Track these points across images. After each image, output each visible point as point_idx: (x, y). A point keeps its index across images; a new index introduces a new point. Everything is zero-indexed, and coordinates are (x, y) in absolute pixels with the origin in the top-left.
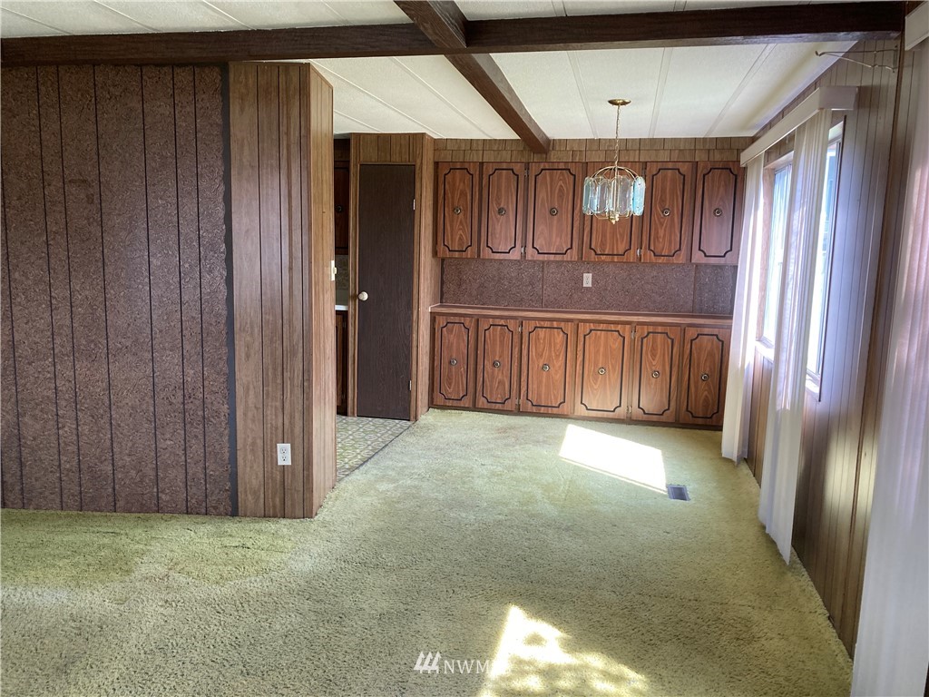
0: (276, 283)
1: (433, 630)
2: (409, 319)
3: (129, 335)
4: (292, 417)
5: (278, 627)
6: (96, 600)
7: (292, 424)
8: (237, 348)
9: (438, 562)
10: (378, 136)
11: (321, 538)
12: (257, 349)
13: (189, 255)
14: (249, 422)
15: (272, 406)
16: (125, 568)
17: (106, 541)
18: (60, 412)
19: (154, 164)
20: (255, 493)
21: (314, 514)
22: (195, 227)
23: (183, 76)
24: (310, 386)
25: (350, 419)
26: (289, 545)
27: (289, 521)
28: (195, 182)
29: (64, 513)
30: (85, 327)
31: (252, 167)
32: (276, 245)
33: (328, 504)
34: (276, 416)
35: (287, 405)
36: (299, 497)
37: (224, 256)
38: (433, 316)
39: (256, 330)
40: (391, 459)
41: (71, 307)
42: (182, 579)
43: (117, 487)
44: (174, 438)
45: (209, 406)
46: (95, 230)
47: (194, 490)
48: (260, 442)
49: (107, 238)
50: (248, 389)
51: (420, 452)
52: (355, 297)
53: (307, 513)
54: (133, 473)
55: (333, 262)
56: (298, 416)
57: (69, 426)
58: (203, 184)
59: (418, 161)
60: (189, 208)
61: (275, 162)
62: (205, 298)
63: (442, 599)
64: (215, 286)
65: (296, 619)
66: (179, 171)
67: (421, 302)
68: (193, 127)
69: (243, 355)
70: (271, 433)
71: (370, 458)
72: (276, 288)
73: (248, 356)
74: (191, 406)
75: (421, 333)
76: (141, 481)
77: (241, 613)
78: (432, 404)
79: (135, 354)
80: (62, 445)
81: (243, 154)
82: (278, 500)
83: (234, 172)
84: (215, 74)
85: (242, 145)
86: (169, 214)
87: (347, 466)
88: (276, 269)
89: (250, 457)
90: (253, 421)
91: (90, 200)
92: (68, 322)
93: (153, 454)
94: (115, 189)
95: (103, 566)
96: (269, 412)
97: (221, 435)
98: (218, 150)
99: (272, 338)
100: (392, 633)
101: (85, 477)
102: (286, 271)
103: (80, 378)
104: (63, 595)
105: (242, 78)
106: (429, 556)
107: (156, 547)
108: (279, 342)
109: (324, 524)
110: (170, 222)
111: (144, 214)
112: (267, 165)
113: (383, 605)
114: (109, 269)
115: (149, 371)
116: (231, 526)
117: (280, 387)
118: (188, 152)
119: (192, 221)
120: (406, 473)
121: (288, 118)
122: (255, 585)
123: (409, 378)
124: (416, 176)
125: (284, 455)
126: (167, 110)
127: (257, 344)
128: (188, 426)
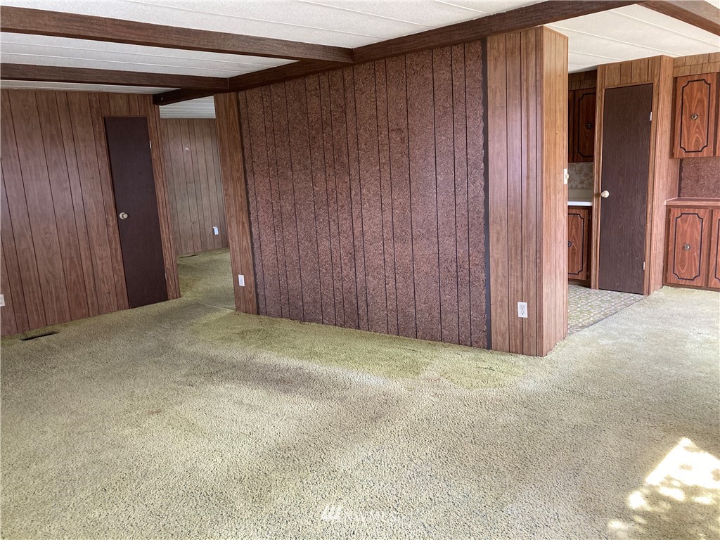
0: (518, 188)
1: (612, 442)
2: (644, 211)
3: (424, 226)
4: (528, 284)
5: (501, 420)
6: (397, 386)
7: (528, 289)
8: (491, 235)
9: (632, 399)
10: (621, 64)
11: (545, 371)
12: (504, 235)
13: (461, 172)
14: (499, 286)
15: (514, 276)
16: (416, 371)
17: (409, 354)
18: (387, 274)
19: (439, 113)
20: (503, 335)
21: (544, 354)
22: (465, 153)
23: (458, 51)
24: (541, 262)
25: (592, 291)
26: (522, 372)
27: (526, 357)
28: (464, 122)
29: (389, 336)
30: (400, 222)
31: (502, 107)
32: (518, 161)
33: (557, 349)
34: (517, 283)
35: (524, 275)
36: (533, 341)
37: (483, 171)
38: (669, 209)
39: (504, 222)
40: (617, 322)
41: (392, 209)
42: (447, 383)
43: (418, 323)
44: (451, 294)
45: (473, 274)
46: (405, 160)
47: (463, 329)
48: (506, 300)
49: (412, 164)
50: (498, 263)
51: (644, 319)
52: (598, 195)
53: (539, 353)
54: (427, 315)
55: (566, 171)
56: (532, 283)
57: (392, 282)
58: (470, 123)
59: (656, 80)
60: (461, 140)
61: (517, 102)
62: (470, 201)
63: (626, 424)
64: (476, 192)
65: (513, 418)
66: (455, 115)
67: (655, 196)
68: (464, 85)
69: (495, 239)
70: (514, 294)
71: (600, 321)
72: (518, 192)
73: (498, 240)
74: (461, 273)
75: (654, 223)
76: (431, 321)
77: (479, 408)
78: (666, 282)
79: (428, 239)
80: (388, 294)
81: (495, 99)
82: (518, 342)
83: (490, 113)
84: (478, 46)
85: (496, 93)
86: (449, 146)
87: (580, 325)
88: (517, 178)
89: (499, 310)
90: (501, 285)
91: (402, 141)
92: (391, 218)
93: (438, 303)
94: (416, 133)
95: (404, 368)
96: (512, 280)
97: (481, 294)
98: (480, 99)
99: (515, 227)
100: (580, 438)
101: (400, 315)
102: (524, 180)
103: (397, 254)
104: (381, 381)
105: (496, 45)
106: (626, 393)
107: (436, 362)
108: (519, 230)
109: (550, 362)
110: (449, 151)
111: (433, 147)
112: (513, 104)
113: (579, 420)
114: (413, 184)
115: (436, 250)
116: (485, 355)
117: (520, 262)
118: (460, 102)
119: (463, 149)
120: (627, 333)
121: (527, 68)
122: (492, 393)
123: (643, 259)
124: (654, 92)
125: (523, 310)
126: (448, 76)
127: (504, 231)
128: (460, 287)
